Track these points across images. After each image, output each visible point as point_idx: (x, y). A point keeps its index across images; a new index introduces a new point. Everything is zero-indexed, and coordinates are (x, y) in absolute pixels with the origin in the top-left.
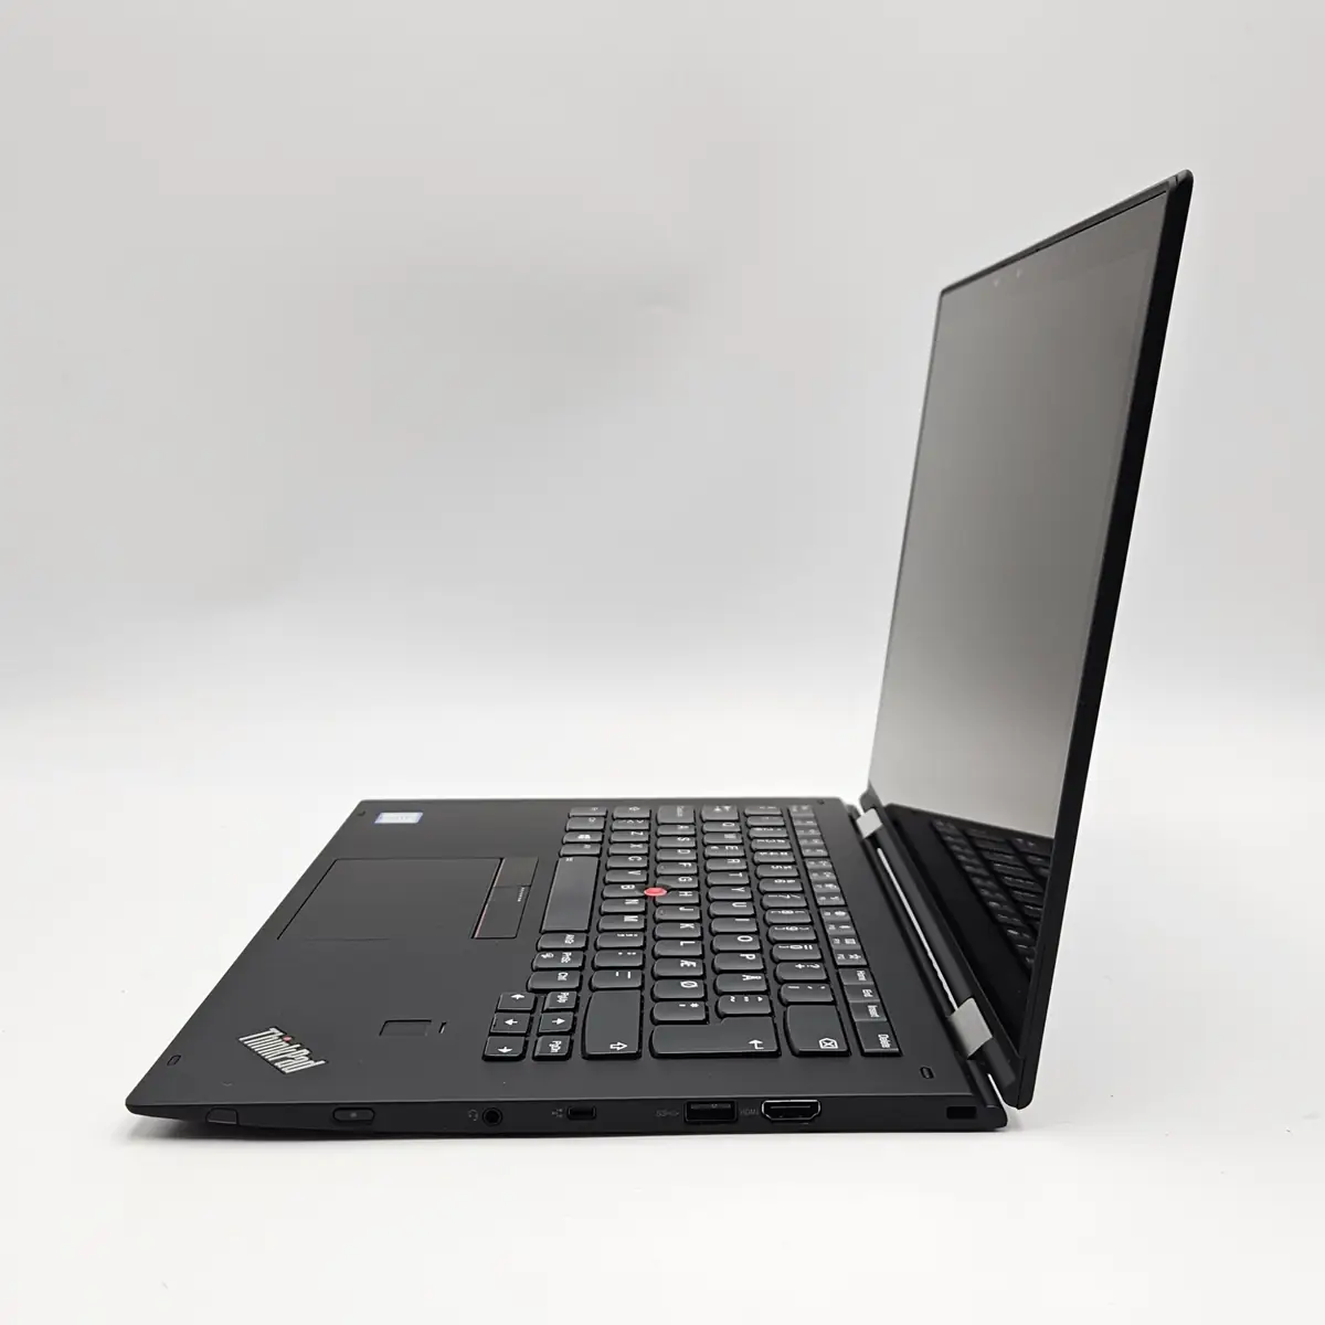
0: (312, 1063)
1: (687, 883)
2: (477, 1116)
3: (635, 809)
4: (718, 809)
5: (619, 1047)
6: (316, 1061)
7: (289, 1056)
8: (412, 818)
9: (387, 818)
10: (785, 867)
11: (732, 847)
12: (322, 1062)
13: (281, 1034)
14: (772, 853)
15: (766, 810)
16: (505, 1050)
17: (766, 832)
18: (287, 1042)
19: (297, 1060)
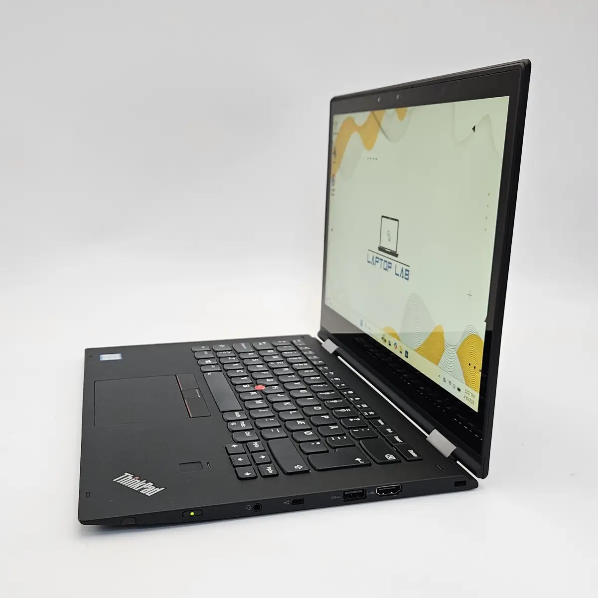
0: (159, 490)
1: (271, 382)
2: (250, 508)
3: (222, 346)
4: (260, 344)
5: (299, 467)
6: (160, 488)
7: (144, 486)
8: (117, 357)
9: (105, 357)
10: (311, 371)
11: (280, 362)
12: (163, 488)
13: (132, 476)
14: (300, 364)
15: (282, 343)
16: (248, 474)
17: (290, 354)
18: (138, 479)
19: (150, 490)
